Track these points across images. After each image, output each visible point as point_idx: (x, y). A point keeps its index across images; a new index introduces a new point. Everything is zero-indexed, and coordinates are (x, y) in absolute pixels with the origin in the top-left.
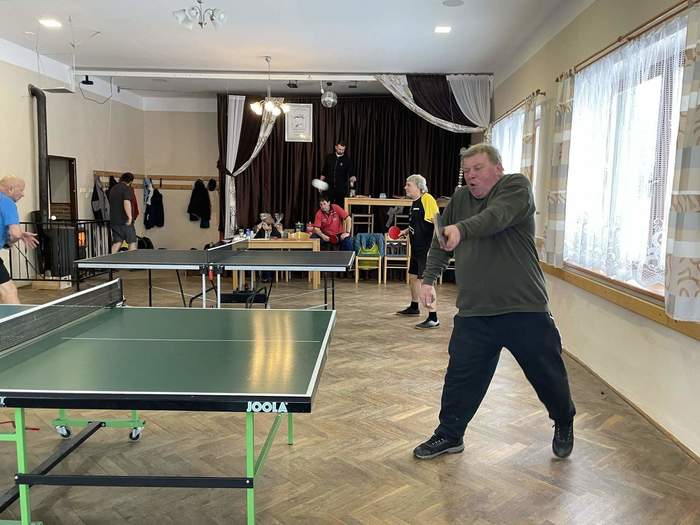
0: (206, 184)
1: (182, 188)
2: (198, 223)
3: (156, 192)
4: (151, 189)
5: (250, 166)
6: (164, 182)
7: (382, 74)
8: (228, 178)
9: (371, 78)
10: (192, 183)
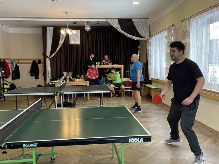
0: (37, 61)
1: (27, 63)
2: (34, 77)
3: (16, 65)
4: (14, 64)
5: (56, 54)
6: (20, 61)
7: (108, 19)
8: (47, 59)
9: (105, 20)
10: (31, 61)
